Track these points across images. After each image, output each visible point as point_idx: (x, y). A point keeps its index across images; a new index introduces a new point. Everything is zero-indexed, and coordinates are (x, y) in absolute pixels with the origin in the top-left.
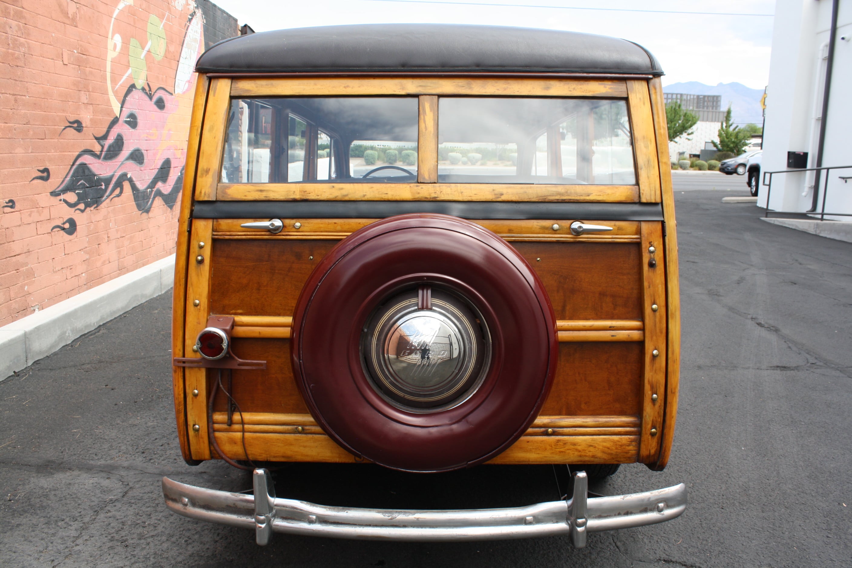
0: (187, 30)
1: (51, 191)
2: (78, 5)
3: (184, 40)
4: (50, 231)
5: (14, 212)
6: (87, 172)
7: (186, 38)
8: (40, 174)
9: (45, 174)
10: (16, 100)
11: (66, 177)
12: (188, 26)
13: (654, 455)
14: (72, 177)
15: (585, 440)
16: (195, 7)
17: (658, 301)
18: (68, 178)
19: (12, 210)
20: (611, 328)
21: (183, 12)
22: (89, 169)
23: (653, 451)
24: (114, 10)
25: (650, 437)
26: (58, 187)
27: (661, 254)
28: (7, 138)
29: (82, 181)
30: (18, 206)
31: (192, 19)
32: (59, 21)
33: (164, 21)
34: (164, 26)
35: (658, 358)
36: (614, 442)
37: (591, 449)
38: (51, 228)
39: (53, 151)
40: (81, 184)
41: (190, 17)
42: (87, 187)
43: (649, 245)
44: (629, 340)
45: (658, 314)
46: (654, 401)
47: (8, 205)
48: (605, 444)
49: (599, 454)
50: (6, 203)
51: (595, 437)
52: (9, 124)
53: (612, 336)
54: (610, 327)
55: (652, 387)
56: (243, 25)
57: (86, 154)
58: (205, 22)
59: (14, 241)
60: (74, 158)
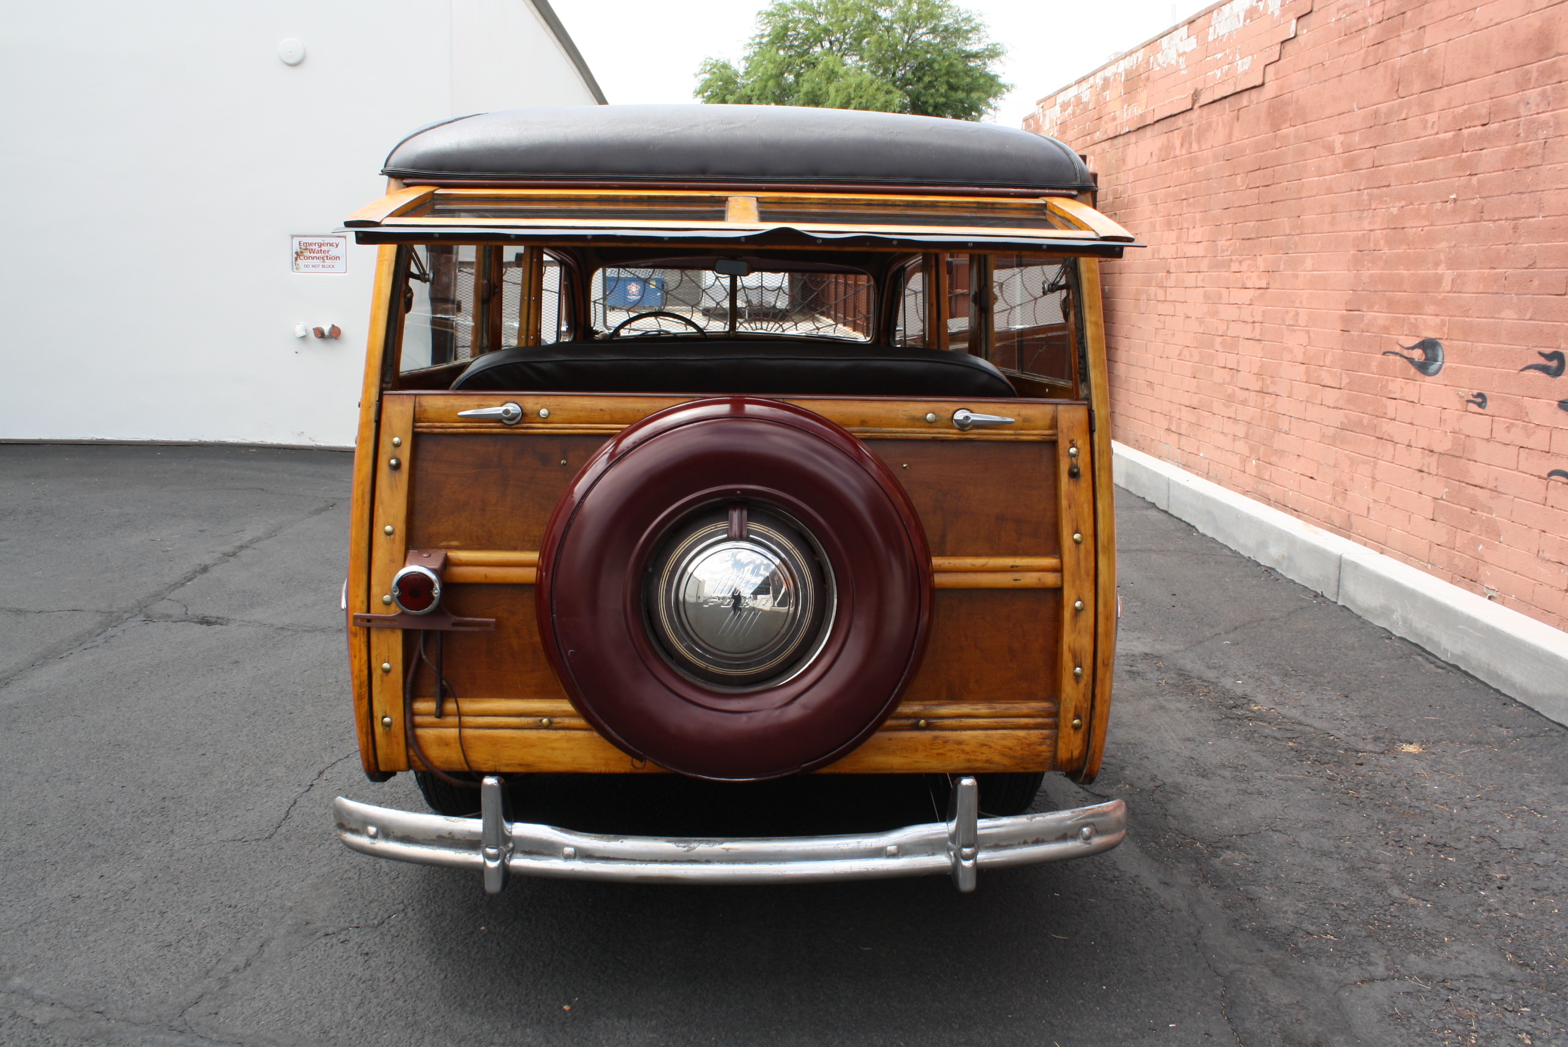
1: (1561, 399)
4: (1545, 476)
5: (1481, 414)
8: (1542, 361)
9: (1554, 364)
10: (1515, 228)
19: (1480, 410)
28: (1490, 293)
30: (1491, 406)
38: (1549, 471)
47: (1475, 399)
50: (1473, 395)
52: (1497, 271)
59: (1475, 461)
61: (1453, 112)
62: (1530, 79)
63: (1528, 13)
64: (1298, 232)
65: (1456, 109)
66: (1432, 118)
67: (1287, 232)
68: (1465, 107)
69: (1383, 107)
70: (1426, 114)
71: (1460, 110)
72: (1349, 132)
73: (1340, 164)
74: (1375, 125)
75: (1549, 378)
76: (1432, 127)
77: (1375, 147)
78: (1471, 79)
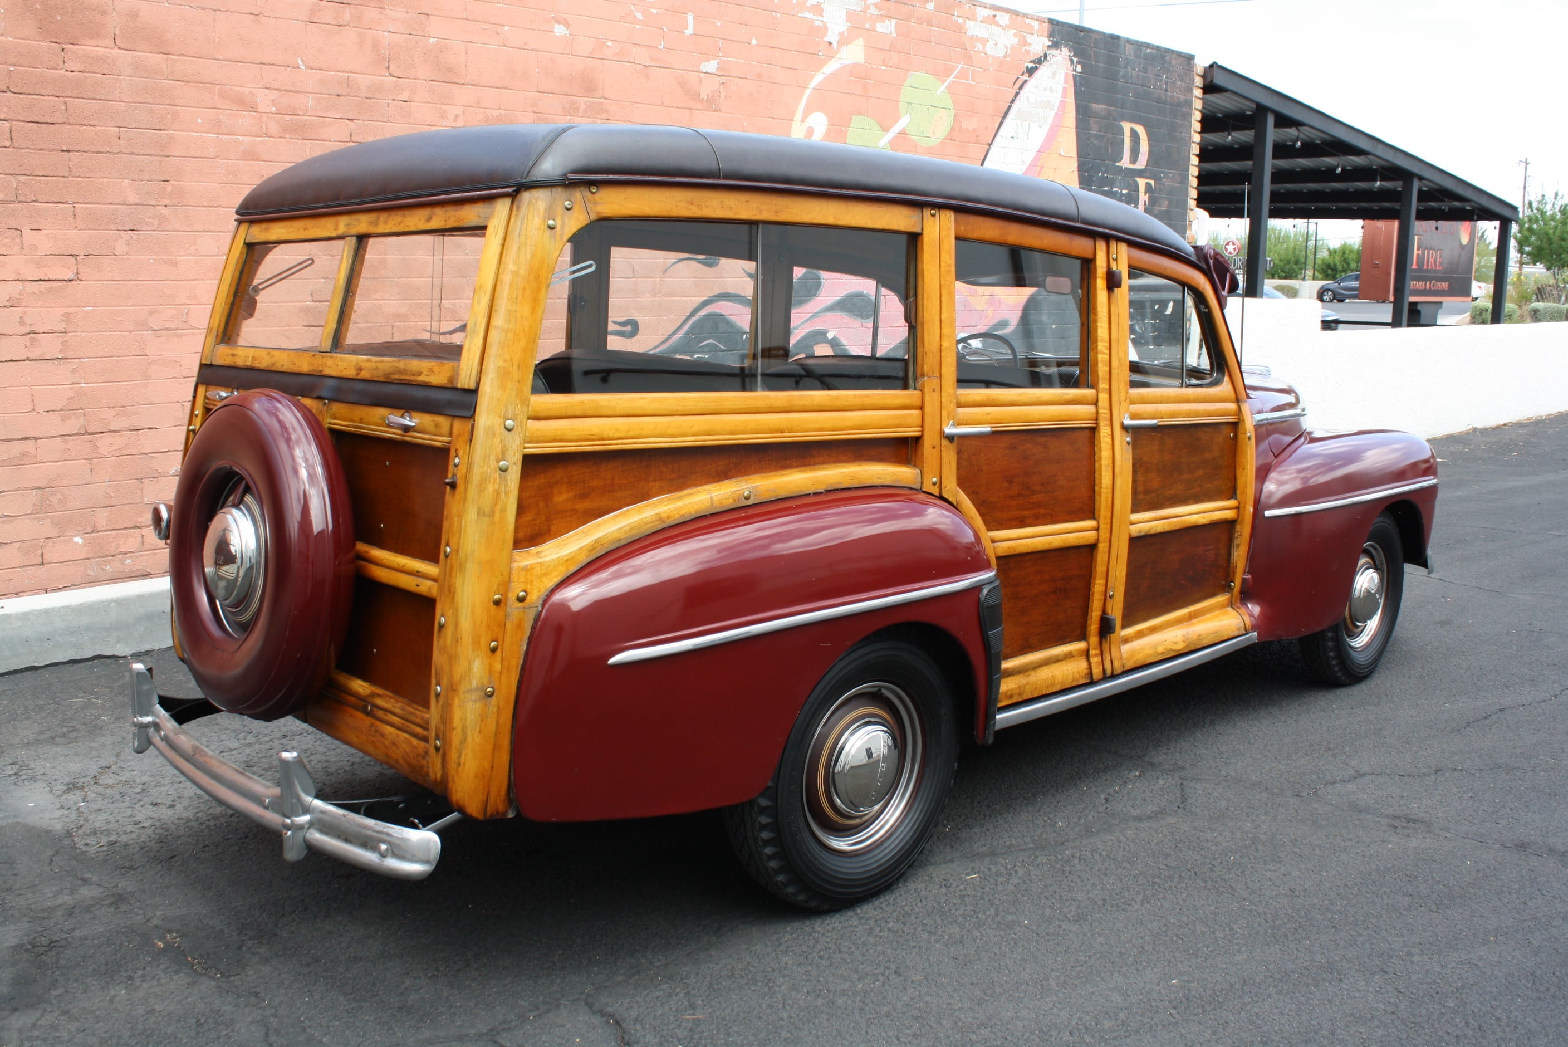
0: (1021, 87)
2: (724, 79)
3: (1009, 107)
6: (722, 327)
7: (1017, 103)
8: (617, 328)
9: (629, 328)
11: (674, 334)
12: (1026, 81)
13: (440, 782)
14: (687, 333)
15: (391, 733)
16: (1049, 47)
17: (451, 543)
18: (678, 336)
20: (417, 574)
21: (1008, 59)
22: (728, 323)
23: (439, 775)
24: (813, 76)
25: (434, 751)
26: (655, 348)
27: (464, 471)
29: (711, 341)
31: (1036, 68)
32: (678, 107)
33: (951, 79)
34: (948, 87)
35: (444, 630)
36: (414, 747)
37: (394, 748)
39: (648, 295)
40: (707, 345)
41: (1030, 65)
42: (722, 351)
43: (454, 454)
44: (429, 595)
45: (449, 561)
46: (438, 695)
48: (405, 746)
49: (401, 761)
51: (400, 733)
53: (418, 586)
54: (418, 572)
55: (436, 674)
56: (1207, 65)
57: (724, 300)
58: (1079, 69)
60: (695, 306)
61: (485, 112)
62: (578, 109)
63: (568, 54)
64: (167, 202)
65: (489, 111)
66: (451, 111)
67: (132, 198)
68: (503, 112)
69: (364, 81)
70: (442, 104)
71: (496, 113)
72: (287, 91)
73: (274, 128)
74: (348, 95)
75: (625, 339)
76: (455, 120)
77: (352, 120)
78: (505, 88)
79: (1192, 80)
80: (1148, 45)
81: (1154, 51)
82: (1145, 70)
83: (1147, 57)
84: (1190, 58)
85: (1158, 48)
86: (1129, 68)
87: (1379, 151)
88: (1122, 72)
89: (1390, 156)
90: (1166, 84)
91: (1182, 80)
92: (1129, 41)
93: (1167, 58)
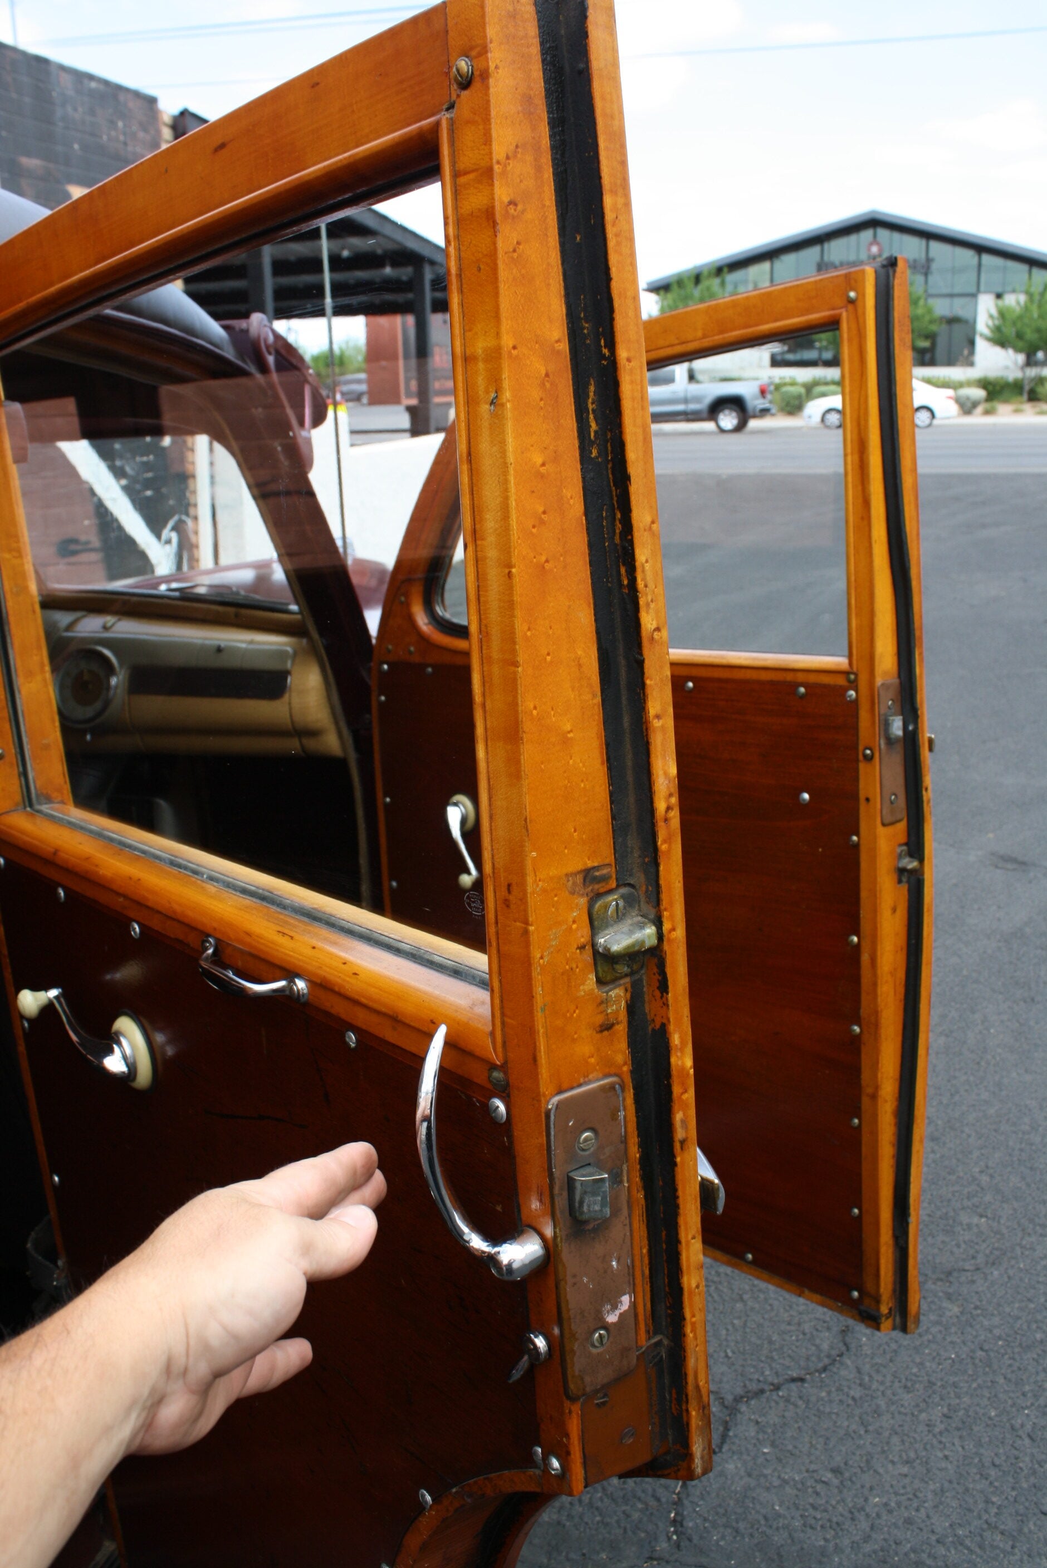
56: (176, 112)
79: (158, 132)
80: (91, 77)
81: (102, 87)
82: (92, 112)
83: (92, 93)
84: (152, 101)
85: (106, 83)
86: (69, 109)
87: (387, 230)
88: (59, 112)
89: (398, 236)
90: (125, 134)
91: (145, 130)
92: (63, 68)
93: (122, 97)
